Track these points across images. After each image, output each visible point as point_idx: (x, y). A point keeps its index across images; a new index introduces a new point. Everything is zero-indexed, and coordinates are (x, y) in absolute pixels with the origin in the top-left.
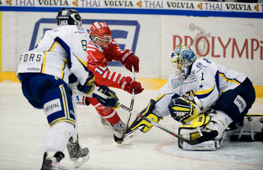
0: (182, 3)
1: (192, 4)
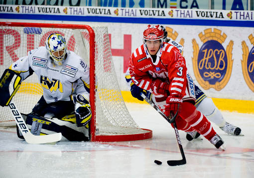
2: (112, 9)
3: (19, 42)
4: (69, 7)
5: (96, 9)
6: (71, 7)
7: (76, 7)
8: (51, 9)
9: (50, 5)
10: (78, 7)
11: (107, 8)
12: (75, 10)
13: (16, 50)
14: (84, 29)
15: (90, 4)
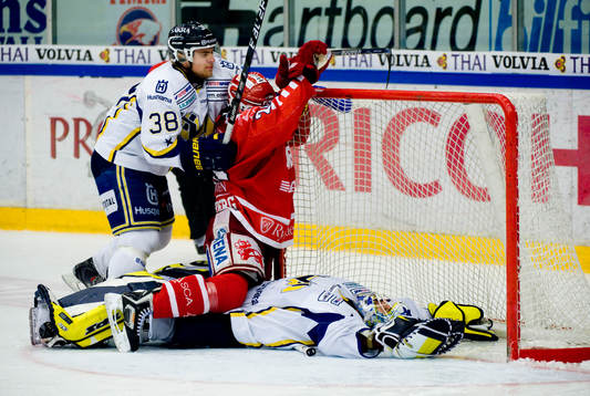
0: (67, 51)
1: (88, 52)
2: (551, 58)
3: (337, 133)
4: (449, 53)
5: (514, 58)
6: (455, 53)
7: (466, 54)
8: (409, 58)
9: (406, 48)
10: (473, 54)
11: (539, 55)
12: (466, 59)
13: (331, 152)
14: (493, 102)
15: (499, 47)
